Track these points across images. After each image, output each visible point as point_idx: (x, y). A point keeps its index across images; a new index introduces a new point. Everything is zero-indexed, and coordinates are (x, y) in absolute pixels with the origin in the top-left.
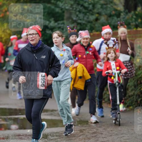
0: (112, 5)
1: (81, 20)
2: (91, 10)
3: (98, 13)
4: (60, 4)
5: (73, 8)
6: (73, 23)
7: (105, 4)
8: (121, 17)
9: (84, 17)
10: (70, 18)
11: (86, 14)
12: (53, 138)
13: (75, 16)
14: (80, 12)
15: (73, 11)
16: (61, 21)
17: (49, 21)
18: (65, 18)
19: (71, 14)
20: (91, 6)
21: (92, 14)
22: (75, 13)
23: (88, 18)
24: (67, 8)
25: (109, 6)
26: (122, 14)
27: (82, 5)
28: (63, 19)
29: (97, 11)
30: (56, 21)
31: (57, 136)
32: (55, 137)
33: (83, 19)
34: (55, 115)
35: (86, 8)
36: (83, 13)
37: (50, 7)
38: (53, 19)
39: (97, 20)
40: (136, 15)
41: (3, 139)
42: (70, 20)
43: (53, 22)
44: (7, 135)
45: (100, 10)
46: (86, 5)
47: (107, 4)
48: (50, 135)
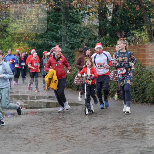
0: (91, 32)
1: (72, 41)
2: (78, 36)
3: (82, 38)
5: (67, 34)
6: (67, 43)
7: (87, 32)
8: (97, 40)
10: (65, 40)
12: (54, 114)
13: (69, 39)
14: (71, 36)
15: (67, 36)
17: (52, 42)
18: (62, 40)
19: (66, 38)
20: (78, 33)
21: (79, 38)
22: (69, 37)
23: (76, 40)
24: (63, 34)
25: (89, 33)
26: (97, 38)
27: (73, 33)
28: (61, 41)
29: (82, 36)
30: (57, 42)
33: (74, 41)
35: (75, 34)
36: (74, 37)
37: (53, 34)
38: (55, 41)
39: (82, 41)
40: (106, 39)
41: (25, 114)
43: (55, 43)
44: (26, 112)
45: (84, 36)
46: (75, 32)
47: (88, 32)
48: (53, 112)
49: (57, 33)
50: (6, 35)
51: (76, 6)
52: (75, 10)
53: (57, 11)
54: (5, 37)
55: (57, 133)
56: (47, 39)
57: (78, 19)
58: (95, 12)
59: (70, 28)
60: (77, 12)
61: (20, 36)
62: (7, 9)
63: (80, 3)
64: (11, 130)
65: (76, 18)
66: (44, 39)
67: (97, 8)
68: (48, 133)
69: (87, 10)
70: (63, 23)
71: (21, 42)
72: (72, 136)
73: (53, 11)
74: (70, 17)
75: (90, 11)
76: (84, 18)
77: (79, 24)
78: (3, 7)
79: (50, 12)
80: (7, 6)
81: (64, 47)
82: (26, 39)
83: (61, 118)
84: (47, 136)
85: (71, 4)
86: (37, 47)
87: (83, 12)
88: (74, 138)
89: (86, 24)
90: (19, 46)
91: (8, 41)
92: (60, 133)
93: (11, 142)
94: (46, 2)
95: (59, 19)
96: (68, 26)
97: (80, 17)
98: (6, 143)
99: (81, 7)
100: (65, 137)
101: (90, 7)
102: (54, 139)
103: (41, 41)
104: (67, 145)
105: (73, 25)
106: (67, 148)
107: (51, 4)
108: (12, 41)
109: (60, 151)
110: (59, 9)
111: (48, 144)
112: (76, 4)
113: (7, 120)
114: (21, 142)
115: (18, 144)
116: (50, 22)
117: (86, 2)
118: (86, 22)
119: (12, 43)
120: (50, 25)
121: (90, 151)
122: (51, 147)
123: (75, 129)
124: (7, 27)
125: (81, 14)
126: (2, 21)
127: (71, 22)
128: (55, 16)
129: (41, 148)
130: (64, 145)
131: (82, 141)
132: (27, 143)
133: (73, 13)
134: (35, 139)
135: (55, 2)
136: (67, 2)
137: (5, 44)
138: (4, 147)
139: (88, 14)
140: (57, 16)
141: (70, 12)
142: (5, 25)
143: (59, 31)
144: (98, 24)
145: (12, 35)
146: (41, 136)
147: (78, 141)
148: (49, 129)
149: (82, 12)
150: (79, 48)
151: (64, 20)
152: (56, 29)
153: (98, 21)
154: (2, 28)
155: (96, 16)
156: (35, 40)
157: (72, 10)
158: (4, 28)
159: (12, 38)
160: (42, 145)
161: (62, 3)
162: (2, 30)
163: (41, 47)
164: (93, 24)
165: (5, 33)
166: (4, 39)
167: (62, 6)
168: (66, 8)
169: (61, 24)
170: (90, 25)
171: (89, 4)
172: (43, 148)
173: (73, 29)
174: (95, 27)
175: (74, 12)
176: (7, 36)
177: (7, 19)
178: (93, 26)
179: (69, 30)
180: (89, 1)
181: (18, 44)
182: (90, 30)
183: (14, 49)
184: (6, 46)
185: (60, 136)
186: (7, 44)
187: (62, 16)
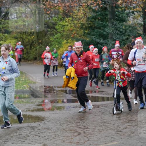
0: (136, 30)
1: (118, 39)
2: (124, 33)
3: (128, 35)
4: (106, 30)
5: (114, 32)
6: (114, 41)
9: (120, 37)
10: (112, 38)
11: (121, 36)
12: (102, 107)
13: (115, 37)
14: (117, 34)
15: (114, 34)
16: (106, 39)
17: (100, 39)
18: (109, 38)
19: (112, 35)
20: (124, 31)
21: (125, 36)
22: (115, 35)
23: (122, 38)
24: (110, 32)
27: (119, 31)
28: (108, 39)
29: (128, 34)
30: (104, 39)
31: (105, 106)
32: (104, 107)
33: (120, 39)
34: (103, 94)
35: (121, 32)
36: (120, 35)
37: (100, 32)
38: (102, 38)
39: (127, 39)
41: (74, 108)
42: (112, 39)
43: (102, 40)
44: (76, 106)
45: (129, 34)
46: (121, 30)
47: (133, 30)
48: (101, 106)
49: (104, 30)
50: (55, 32)
51: (122, 5)
52: (121, 9)
53: (104, 10)
54: (54, 34)
55: (105, 126)
56: (95, 37)
57: (123, 18)
58: (140, 11)
59: (116, 26)
60: (122, 11)
61: (69, 34)
62: (56, 8)
63: (125, 3)
64: (61, 123)
65: (122, 16)
66: (92, 36)
67: (141, 8)
68: (97, 125)
69: (132, 9)
70: (109, 21)
71: (69, 39)
72: (119, 129)
73: (100, 10)
74: (116, 15)
75: (135, 10)
76: (130, 16)
77: (124, 23)
78: (52, 6)
79: (97, 11)
80: (56, 5)
81: (111, 44)
82: (74, 36)
83: (108, 111)
84: (95, 128)
85: (117, 3)
86: (85, 44)
87: (129, 11)
88: (122, 131)
89: (131, 22)
90: (67, 43)
91: (57, 38)
92: (108, 126)
93: (62, 134)
94: (93, 1)
95: (105, 18)
96: (114, 24)
97: (125, 15)
98: (57, 135)
99: (126, 7)
100: (113, 129)
101: (134, 7)
102: (102, 131)
103: (89, 38)
104: (115, 137)
105: (119, 23)
106: (115, 140)
107: (98, 3)
108: (61, 38)
109: (108, 143)
110: (106, 8)
111: (97, 136)
112: (122, 4)
113: (58, 113)
114: (71, 134)
115: (68, 136)
116: (97, 21)
117: (131, 2)
118: (131, 21)
119: (61, 40)
120: (98, 23)
121: (137, 143)
122: (100, 139)
123: (122, 122)
124: (57, 24)
125: (127, 13)
126: (52, 19)
127: (117, 21)
128: (101, 14)
129: (90, 140)
130: (112, 137)
131: (129, 134)
132: (77, 135)
133: (118, 12)
134: (84, 131)
135: (102, 1)
136: (113, 2)
137: (55, 41)
138: (55, 138)
139: (133, 12)
140: (104, 14)
141: (116, 11)
142: (54, 23)
143: (106, 29)
144: (142, 23)
145: (61, 33)
146: (90, 128)
147: (125, 133)
148: (97, 122)
149: (127, 11)
150: (125, 45)
151: (110, 19)
152: (103, 27)
153: (142, 20)
154: (52, 25)
155: (140, 15)
156: (83, 37)
157: (118, 9)
158: (53, 26)
159: (61, 35)
160: (91, 137)
161: (108, 2)
162: (52, 27)
163: (89, 44)
164: (138, 23)
165: (55, 30)
166: (54, 36)
167: (108, 5)
168: (112, 7)
169: (107, 22)
170: (135, 23)
171: (134, 4)
172: (92, 140)
173: (119, 27)
174: (140, 25)
175: (120, 11)
176: (56, 34)
177: (57, 17)
178: (138, 25)
179: (115, 28)
180: (134, 1)
181: (67, 41)
182: (135, 28)
183: (63, 46)
184: (55, 43)
185: (109, 129)
186: (56, 41)
187: (108, 14)
